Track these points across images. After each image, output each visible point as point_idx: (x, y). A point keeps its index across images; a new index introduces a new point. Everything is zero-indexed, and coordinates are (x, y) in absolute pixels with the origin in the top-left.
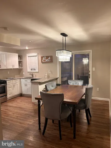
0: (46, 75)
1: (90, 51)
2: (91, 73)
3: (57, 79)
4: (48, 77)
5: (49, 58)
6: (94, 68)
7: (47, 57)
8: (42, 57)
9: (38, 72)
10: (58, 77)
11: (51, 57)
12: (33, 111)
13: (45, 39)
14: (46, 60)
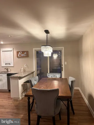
0: (22, 69)
1: (62, 48)
2: (63, 67)
3: (33, 73)
4: (24, 71)
5: (25, 53)
6: (66, 63)
7: (23, 52)
8: (17, 52)
9: (13, 67)
10: (34, 70)
11: (27, 52)
12: (15, 107)
13: (26, 34)
14: (22, 55)
